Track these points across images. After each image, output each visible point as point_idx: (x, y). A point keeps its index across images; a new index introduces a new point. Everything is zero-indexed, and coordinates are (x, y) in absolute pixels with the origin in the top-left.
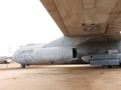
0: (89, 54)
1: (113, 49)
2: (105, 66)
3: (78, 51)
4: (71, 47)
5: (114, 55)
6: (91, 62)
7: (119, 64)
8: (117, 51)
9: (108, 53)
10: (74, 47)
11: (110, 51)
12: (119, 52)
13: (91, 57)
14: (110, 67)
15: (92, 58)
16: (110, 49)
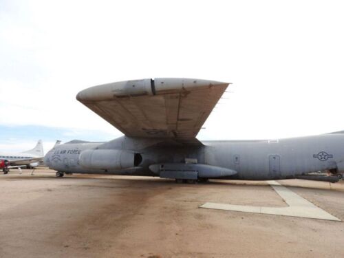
0: (159, 162)
1: (192, 158)
2: (180, 180)
3: (144, 157)
4: (133, 152)
5: (192, 165)
6: (162, 173)
7: (196, 178)
8: (196, 161)
9: (184, 162)
10: (136, 152)
11: (188, 160)
12: (199, 163)
13: (162, 166)
14: (186, 182)
15: (163, 168)
16: (188, 157)
